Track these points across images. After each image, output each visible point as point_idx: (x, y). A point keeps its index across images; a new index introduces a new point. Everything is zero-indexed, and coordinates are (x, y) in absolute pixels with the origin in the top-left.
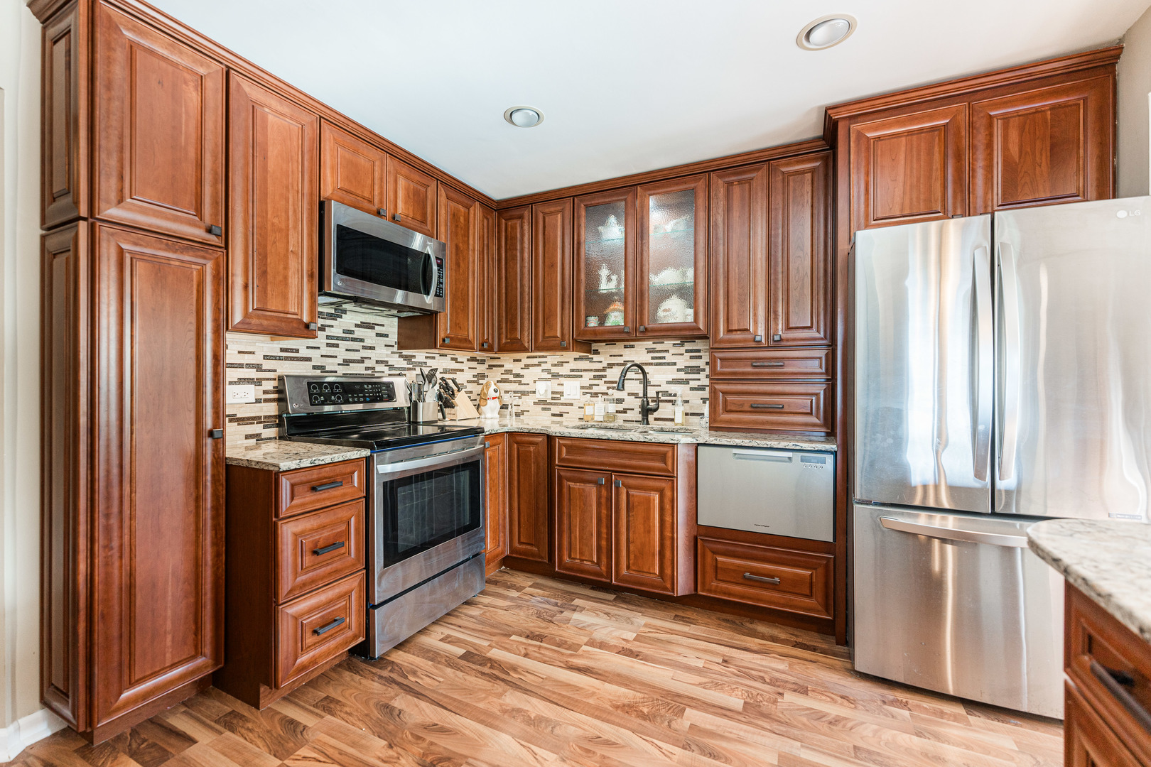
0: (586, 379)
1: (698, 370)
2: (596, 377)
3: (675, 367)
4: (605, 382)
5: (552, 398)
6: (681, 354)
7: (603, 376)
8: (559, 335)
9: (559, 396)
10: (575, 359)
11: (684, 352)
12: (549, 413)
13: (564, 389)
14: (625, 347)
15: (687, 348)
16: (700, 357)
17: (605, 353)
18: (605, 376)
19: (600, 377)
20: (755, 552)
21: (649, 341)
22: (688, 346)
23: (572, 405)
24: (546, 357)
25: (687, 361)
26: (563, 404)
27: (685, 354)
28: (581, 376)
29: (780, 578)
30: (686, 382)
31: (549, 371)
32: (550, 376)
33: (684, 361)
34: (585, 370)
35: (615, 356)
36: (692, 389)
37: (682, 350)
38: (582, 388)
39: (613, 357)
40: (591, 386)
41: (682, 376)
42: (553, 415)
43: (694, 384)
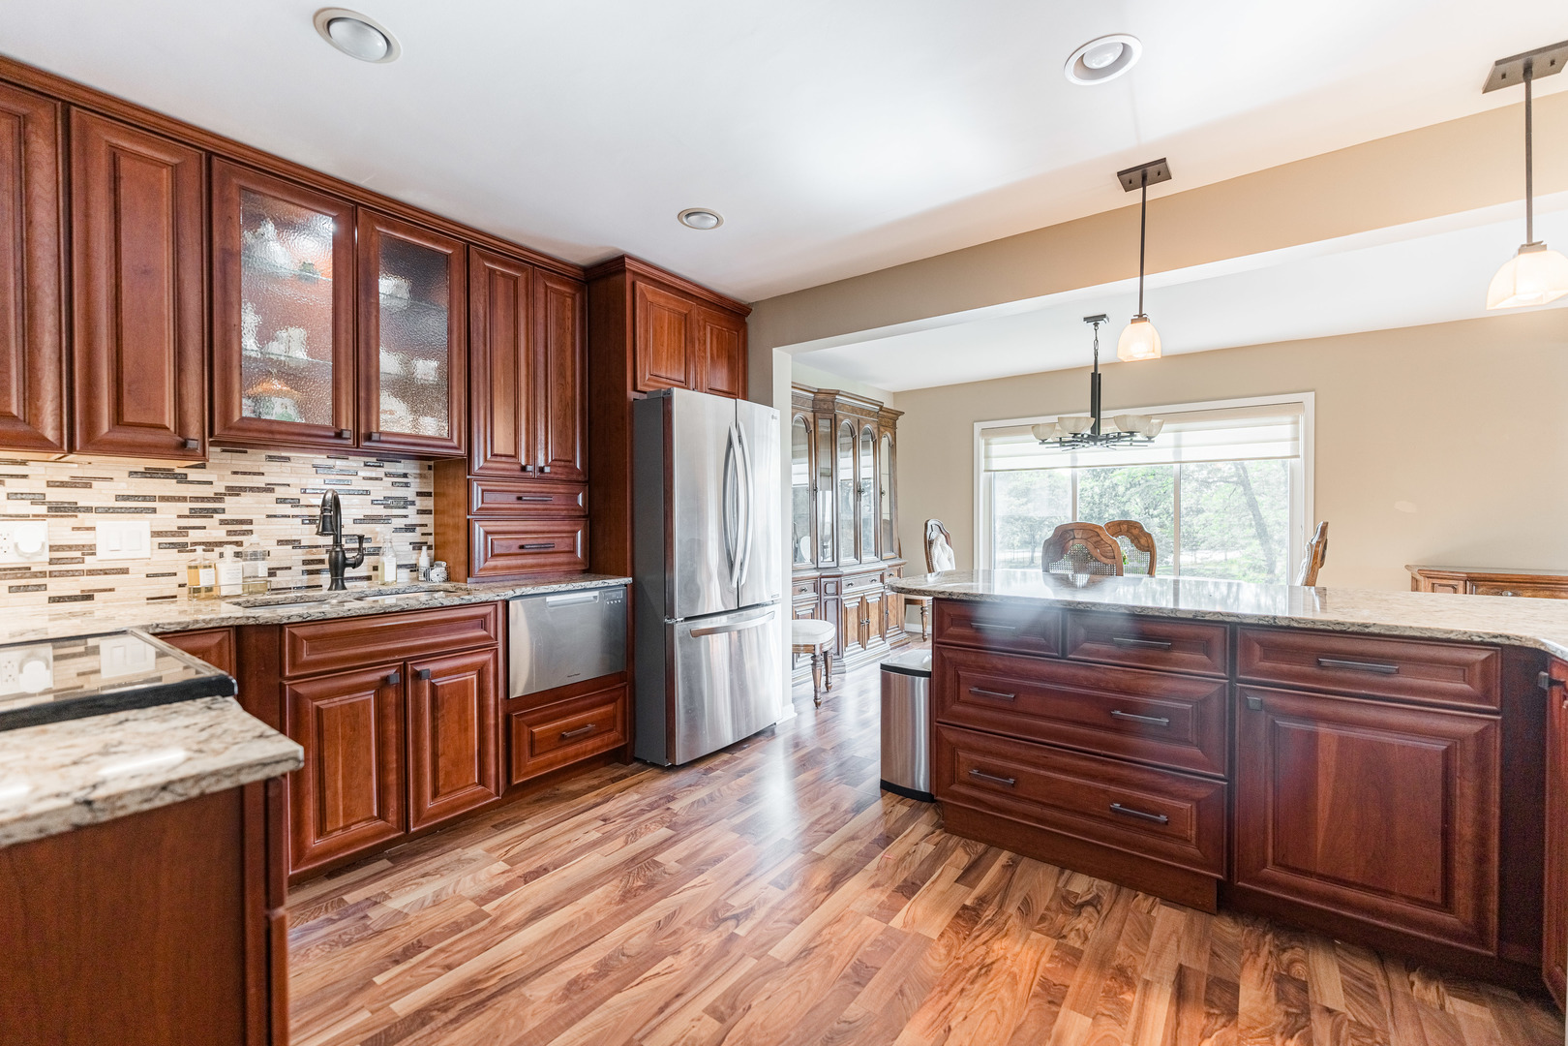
0: (168, 517)
1: (406, 503)
2: (194, 513)
3: (369, 498)
4: (223, 522)
5: (52, 562)
6: (376, 479)
7: (215, 511)
8: (169, 420)
9: (78, 554)
10: (132, 473)
11: (382, 475)
12: (43, 596)
13: (98, 538)
14: (271, 458)
15: (387, 470)
16: (407, 485)
17: (219, 466)
18: (223, 511)
19: (208, 513)
20: (571, 706)
21: (320, 453)
22: (389, 467)
23: (125, 571)
24: (24, 463)
25: (387, 488)
26: (91, 572)
27: (385, 479)
28: (154, 510)
29: (592, 723)
30: (385, 520)
31: (37, 499)
32: (43, 510)
33: (382, 489)
34: (163, 499)
35: (245, 473)
36: (397, 530)
37: (379, 472)
38: (156, 534)
39: (239, 476)
40: (183, 531)
41: (380, 511)
42: (53, 600)
43: (400, 523)
